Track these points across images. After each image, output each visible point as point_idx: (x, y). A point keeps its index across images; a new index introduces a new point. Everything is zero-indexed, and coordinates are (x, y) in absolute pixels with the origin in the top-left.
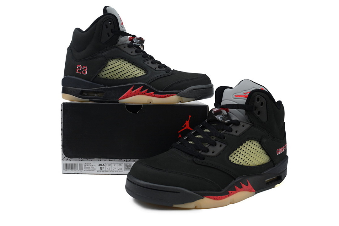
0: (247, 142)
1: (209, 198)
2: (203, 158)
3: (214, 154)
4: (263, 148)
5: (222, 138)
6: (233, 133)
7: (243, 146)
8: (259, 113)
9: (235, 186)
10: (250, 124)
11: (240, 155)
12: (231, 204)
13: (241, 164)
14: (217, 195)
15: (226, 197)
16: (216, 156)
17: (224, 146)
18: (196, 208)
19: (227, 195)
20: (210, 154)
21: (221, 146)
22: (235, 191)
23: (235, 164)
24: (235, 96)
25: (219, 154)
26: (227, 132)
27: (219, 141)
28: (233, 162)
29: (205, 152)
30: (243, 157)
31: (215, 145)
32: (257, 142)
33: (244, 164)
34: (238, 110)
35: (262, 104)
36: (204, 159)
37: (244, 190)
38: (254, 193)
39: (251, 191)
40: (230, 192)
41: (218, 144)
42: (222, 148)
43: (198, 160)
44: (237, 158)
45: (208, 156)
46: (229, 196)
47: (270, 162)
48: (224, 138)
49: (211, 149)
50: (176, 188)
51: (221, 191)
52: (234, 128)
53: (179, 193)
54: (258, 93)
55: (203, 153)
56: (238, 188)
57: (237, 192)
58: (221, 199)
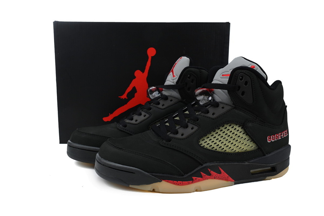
0: (225, 126)
1: (168, 182)
2: (169, 139)
3: (184, 137)
4: (247, 133)
5: (195, 120)
6: (210, 115)
7: (220, 130)
8: (243, 93)
9: (201, 173)
10: (232, 106)
11: (215, 140)
12: (196, 191)
13: (214, 149)
14: (177, 180)
15: (189, 184)
16: (185, 139)
17: (196, 128)
18: (154, 191)
19: (191, 182)
20: (179, 136)
21: (192, 129)
22: (202, 178)
23: (207, 149)
24: (223, 75)
25: (188, 137)
26: (203, 114)
27: (191, 123)
28: (204, 146)
29: (174, 134)
30: (217, 142)
31: (187, 127)
32: (239, 127)
33: (218, 150)
34: (223, 91)
35: (246, 83)
36: (170, 141)
37: (215, 178)
38: (233, 183)
39: (227, 180)
40: (194, 178)
41: (190, 126)
42: (194, 130)
43: (164, 141)
44: (210, 142)
45: (175, 138)
46: (192, 183)
47: (257, 150)
48: (198, 120)
49: (181, 131)
50: (132, 167)
51: (183, 176)
52: (211, 110)
53: (134, 173)
54: (241, 70)
55: (171, 135)
56: (205, 174)
57: (204, 180)
58: (183, 185)
